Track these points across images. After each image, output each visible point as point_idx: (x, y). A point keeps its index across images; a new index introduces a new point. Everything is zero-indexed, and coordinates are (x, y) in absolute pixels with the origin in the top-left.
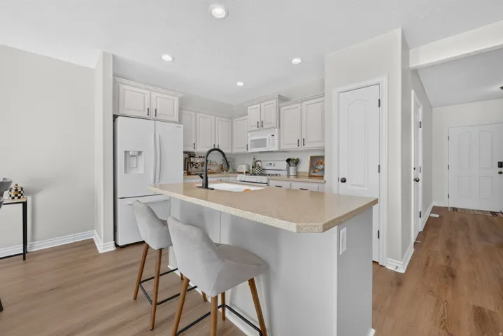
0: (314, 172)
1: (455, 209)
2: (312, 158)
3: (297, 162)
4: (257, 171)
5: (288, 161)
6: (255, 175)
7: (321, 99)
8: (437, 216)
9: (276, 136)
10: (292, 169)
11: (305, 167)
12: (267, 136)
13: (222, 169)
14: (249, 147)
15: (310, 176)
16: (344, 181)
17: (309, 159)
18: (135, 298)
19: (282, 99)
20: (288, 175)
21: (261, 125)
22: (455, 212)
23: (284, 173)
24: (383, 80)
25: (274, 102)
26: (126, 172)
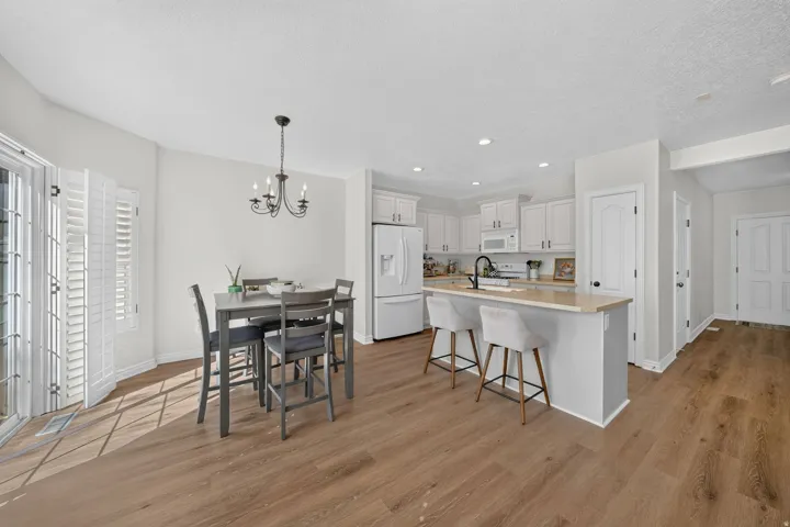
0: (560, 275)
1: (746, 324)
2: (557, 260)
3: (539, 264)
4: (492, 274)
5: (529, 263)
6: (489, 277)
7: (571, 200)
8: (717, 329)
9: (516, 236)
10: (533, 273)
11: (549, 269)
12: (506, 237)
13: (448, 271)
14: (482, 248)
15: (555, 280)
16: (597, 284)
17: (553, 262)
18: (425, 372)
19: (525, 199)
20: (529, 278)
21: (497, 225)
22: (745, 328)
23: (525, 276)
24: (641, 188)
25: (515, 201)
26: (382, 274)
